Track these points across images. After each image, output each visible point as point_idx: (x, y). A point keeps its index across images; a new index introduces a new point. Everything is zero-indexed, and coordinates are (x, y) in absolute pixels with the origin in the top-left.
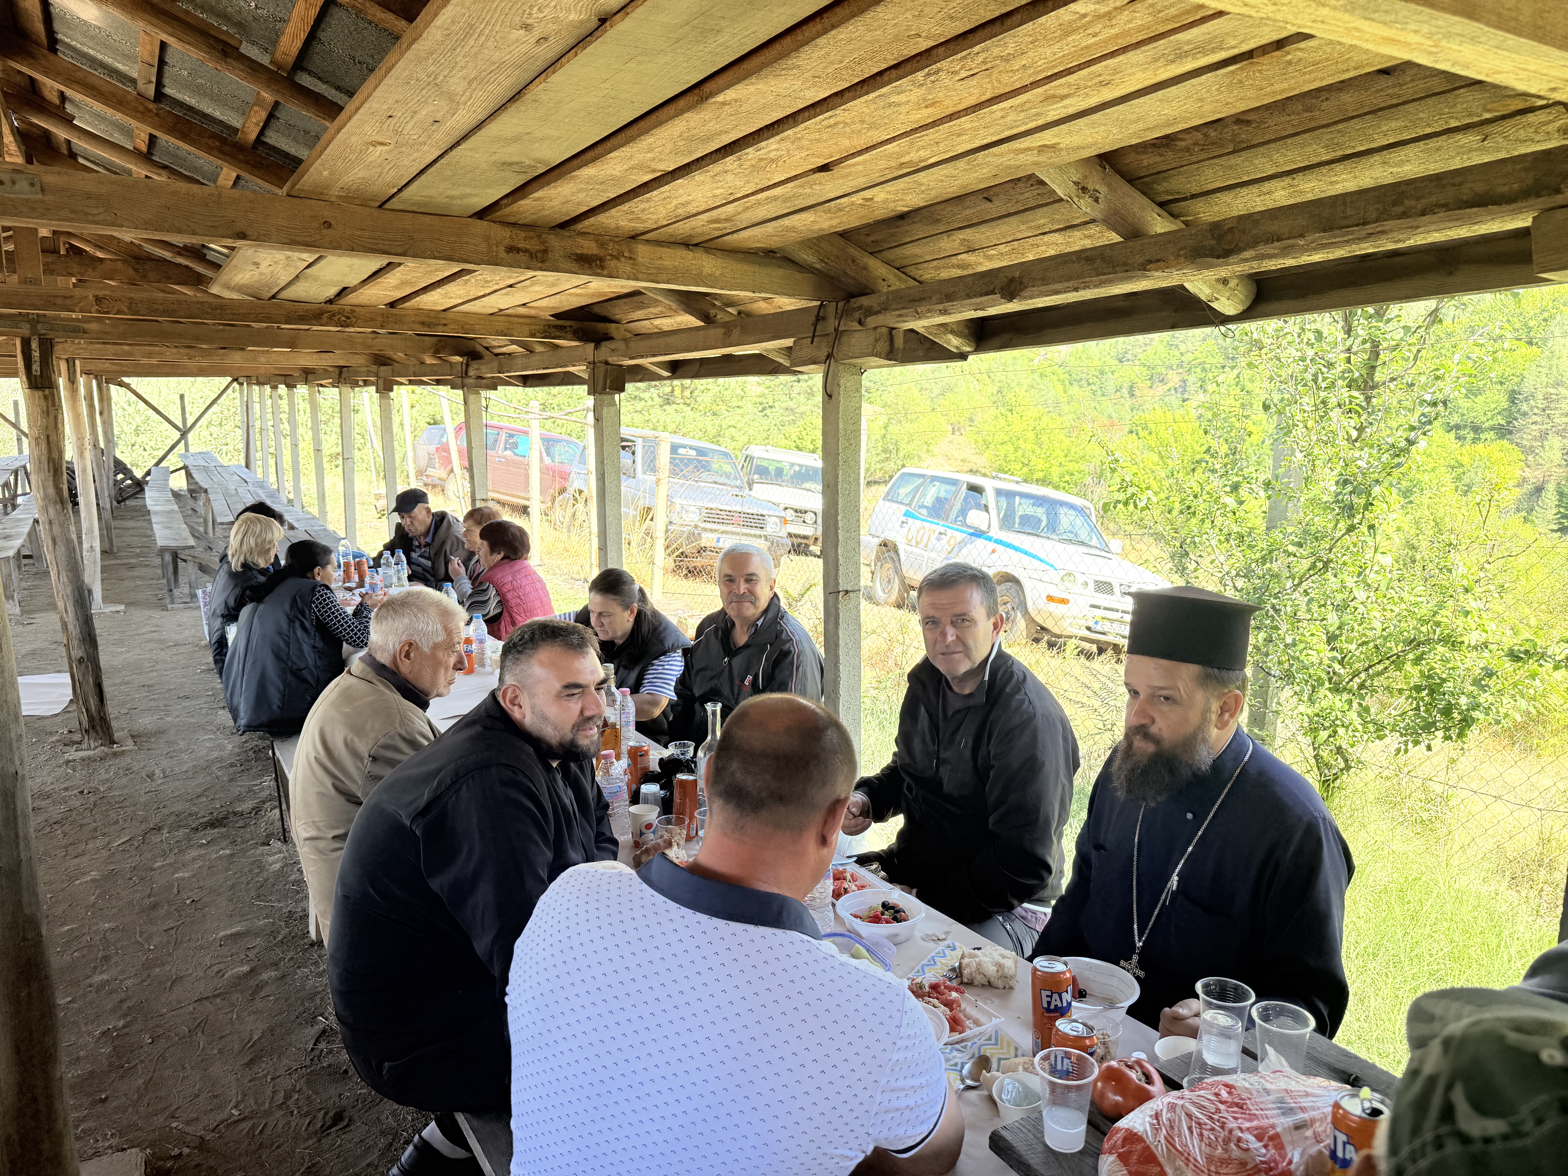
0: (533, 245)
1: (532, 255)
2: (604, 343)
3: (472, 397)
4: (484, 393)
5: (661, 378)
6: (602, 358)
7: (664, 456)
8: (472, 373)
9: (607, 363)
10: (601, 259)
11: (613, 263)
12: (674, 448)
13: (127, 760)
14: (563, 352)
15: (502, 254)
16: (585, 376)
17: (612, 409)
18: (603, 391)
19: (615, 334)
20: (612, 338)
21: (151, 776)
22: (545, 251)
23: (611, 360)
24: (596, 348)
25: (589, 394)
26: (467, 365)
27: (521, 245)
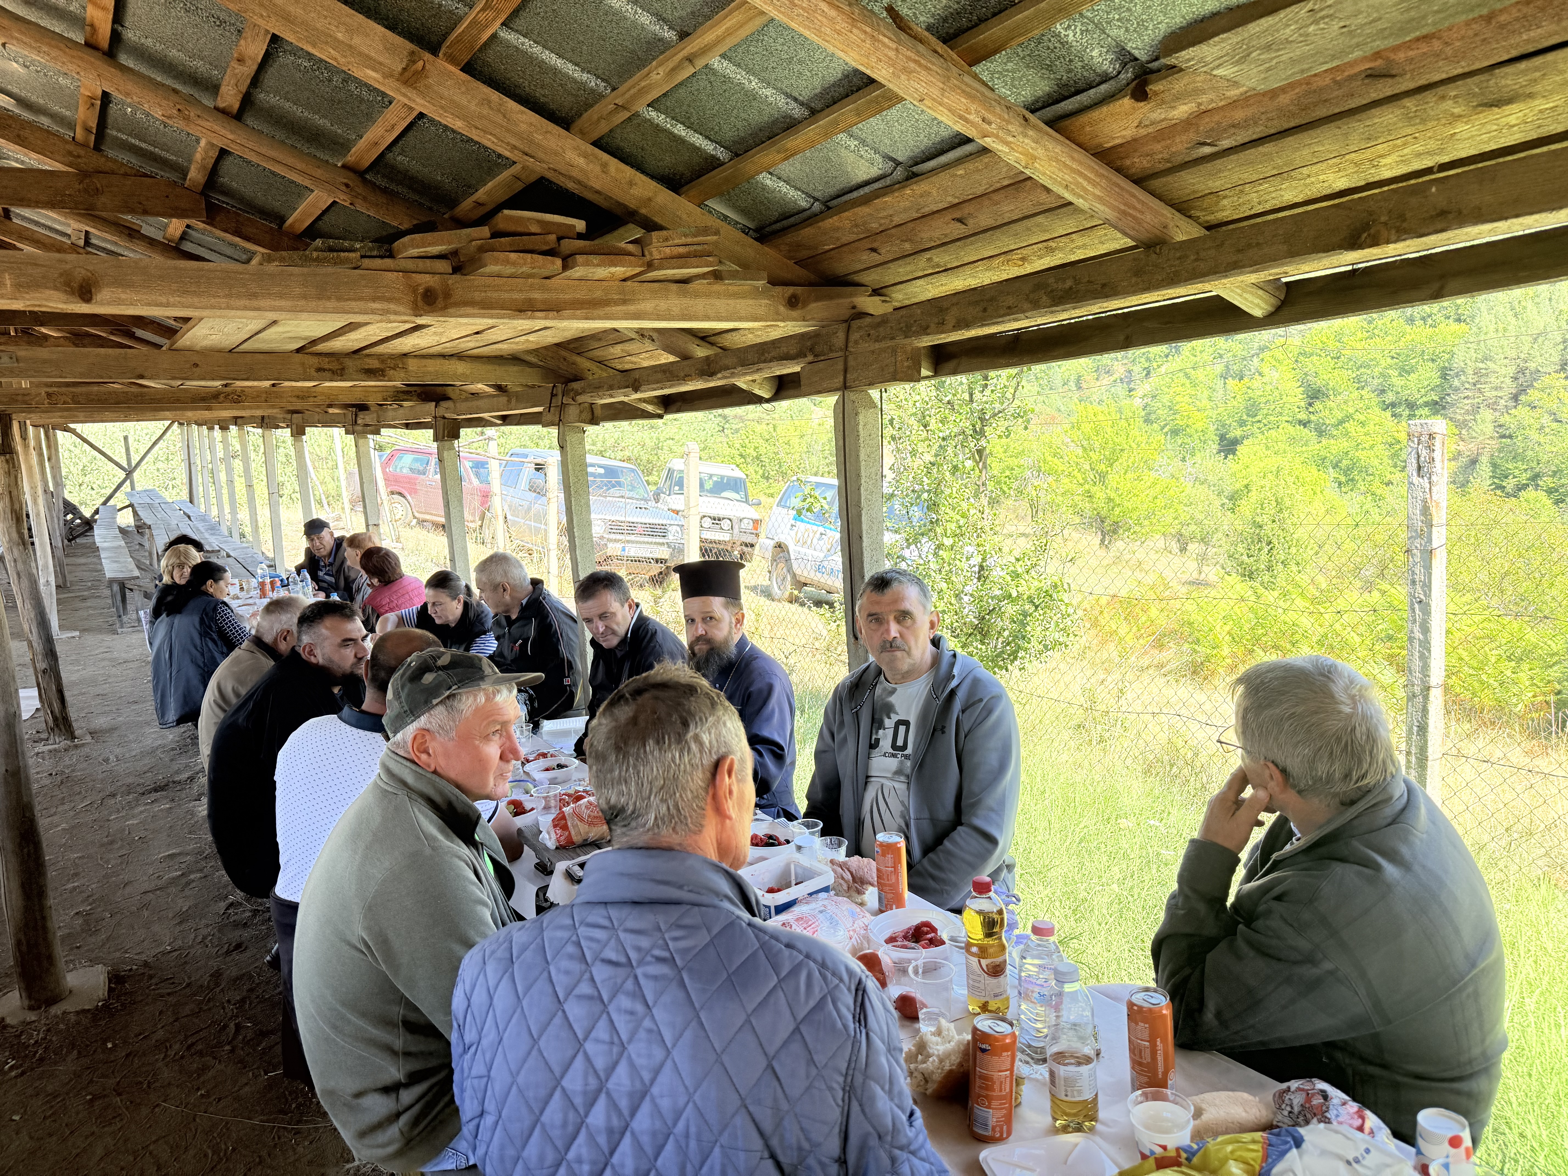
0: (335, 366)
1: (333, 372)
3: (361, 441)
4: (370, 436)
6: (441, 413)
10: (383, 370)
11: (391, 373)
13: (87, 750)
18: (443, 440)
19: (452, 395)
20: (449, 399)
21: (107, 760)
27: (327, 366)
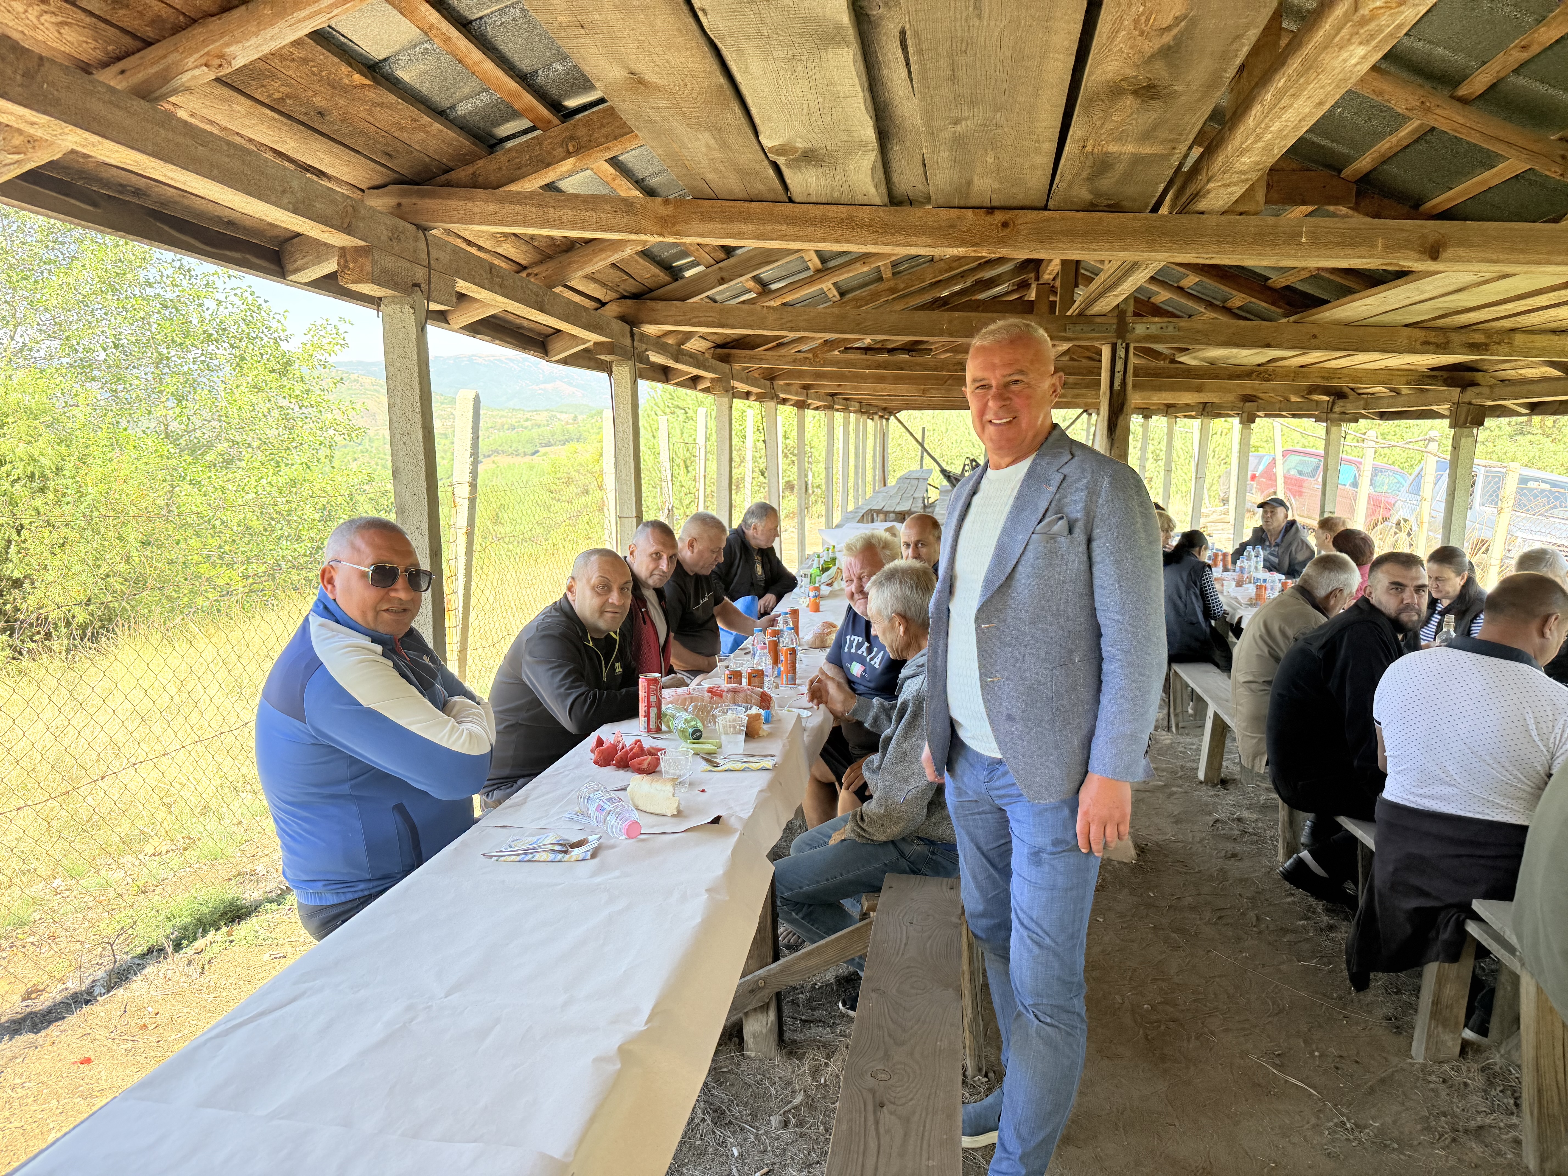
0: (1441, 340)
1: (1438, 346)
2: (1470, 388)
3: (1334, 429)
4: (1344, 425)
5: (1519, 414)
6: (1466, 400)
7: (1511, 486)
8: (1337, 409)
9: (1470, 403)
10: (1486, 345)
11: (1495, 347)
12: (1524, 480)
14: (1430, 394)
15: (1418, 346)
16: (1447, 413)
17: (1470, 440)
18: (1464, 425)
19: (1481, 381)
20: (1477, 384)
22: (1448, 343)
23: (1474, 401)
24: (1462, 392)
25: (1450, 427)
26: (1333, 403)
27: (1432, 340)
